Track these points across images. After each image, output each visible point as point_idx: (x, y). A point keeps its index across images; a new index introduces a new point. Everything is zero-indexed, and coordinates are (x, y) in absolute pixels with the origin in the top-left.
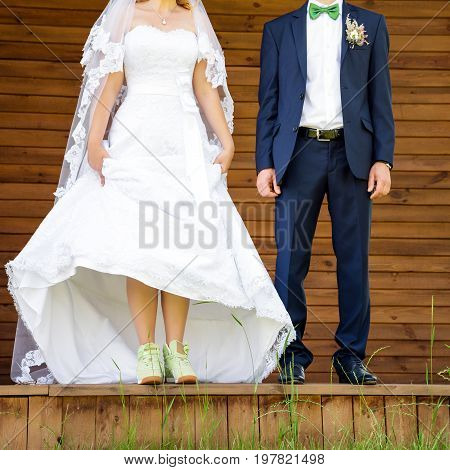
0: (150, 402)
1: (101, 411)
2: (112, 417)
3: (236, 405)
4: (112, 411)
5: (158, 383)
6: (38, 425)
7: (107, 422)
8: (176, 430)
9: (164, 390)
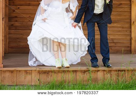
0: (59, 72)
1: (48, 73)
2: (50, 75)
3: (78, 72)
4: (50, 74)
5: (61, 68)
6: (34, 77)
7: (49, 76)
8: (65, 78)
9: (62, 69)
